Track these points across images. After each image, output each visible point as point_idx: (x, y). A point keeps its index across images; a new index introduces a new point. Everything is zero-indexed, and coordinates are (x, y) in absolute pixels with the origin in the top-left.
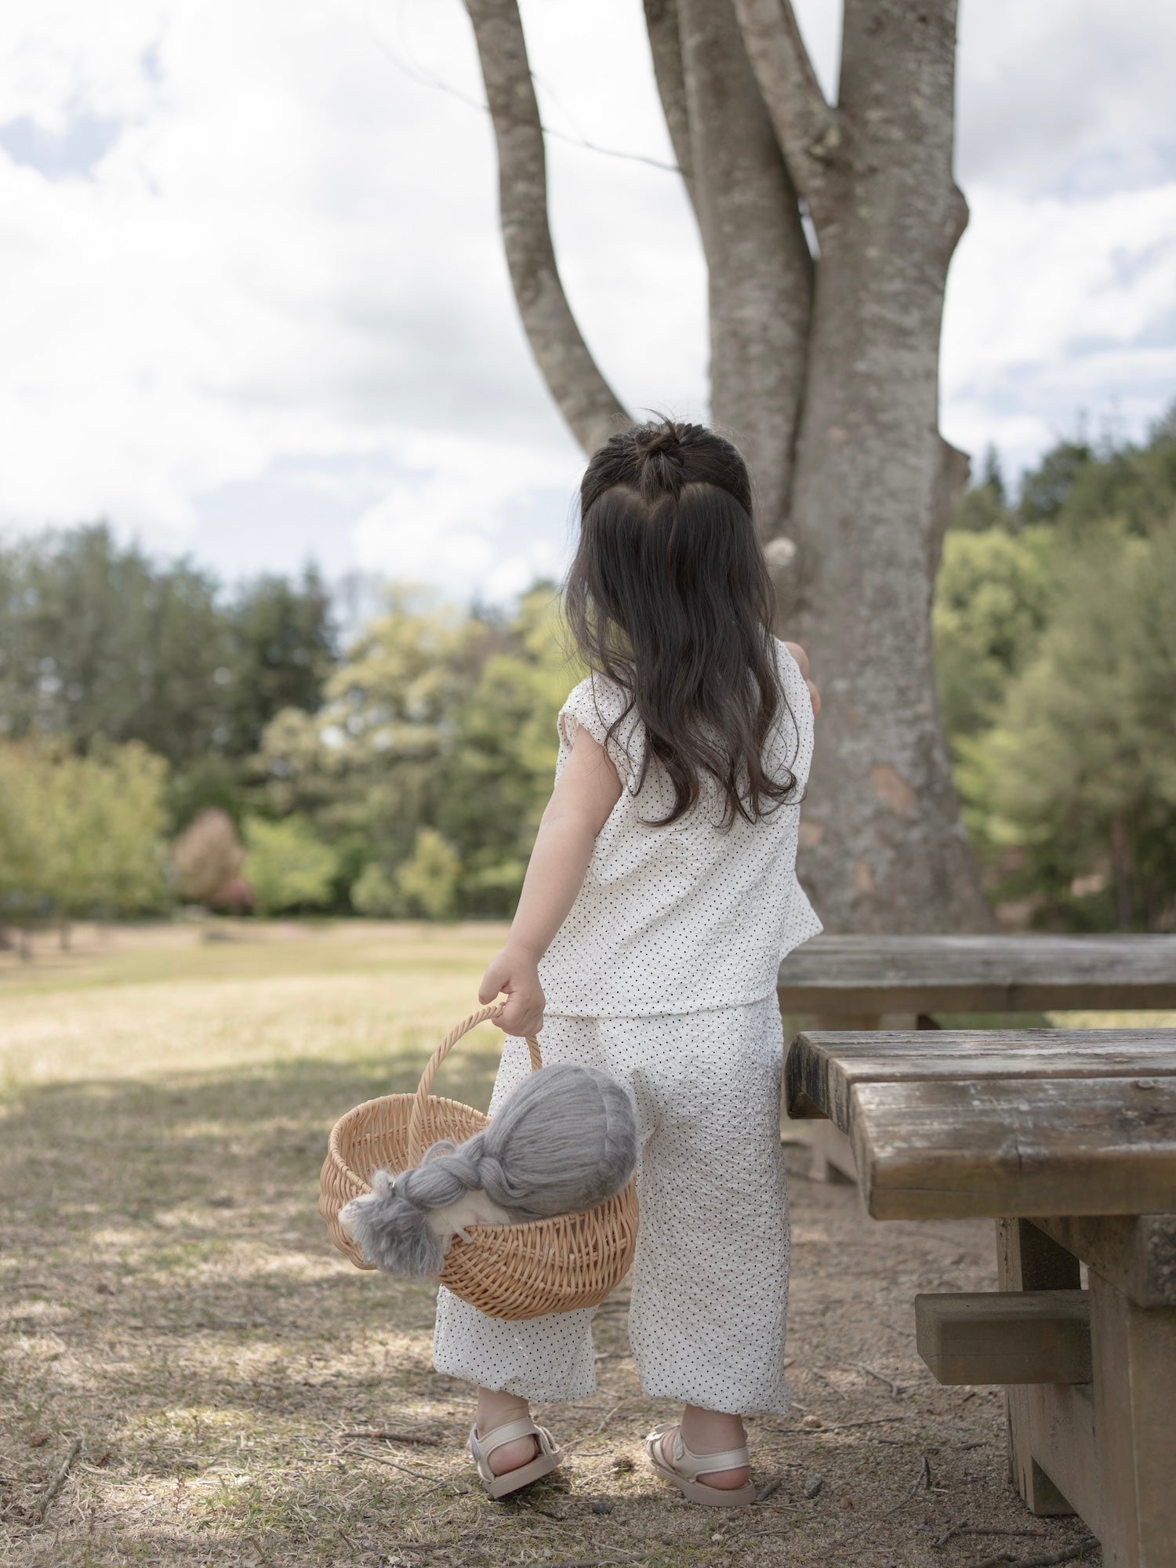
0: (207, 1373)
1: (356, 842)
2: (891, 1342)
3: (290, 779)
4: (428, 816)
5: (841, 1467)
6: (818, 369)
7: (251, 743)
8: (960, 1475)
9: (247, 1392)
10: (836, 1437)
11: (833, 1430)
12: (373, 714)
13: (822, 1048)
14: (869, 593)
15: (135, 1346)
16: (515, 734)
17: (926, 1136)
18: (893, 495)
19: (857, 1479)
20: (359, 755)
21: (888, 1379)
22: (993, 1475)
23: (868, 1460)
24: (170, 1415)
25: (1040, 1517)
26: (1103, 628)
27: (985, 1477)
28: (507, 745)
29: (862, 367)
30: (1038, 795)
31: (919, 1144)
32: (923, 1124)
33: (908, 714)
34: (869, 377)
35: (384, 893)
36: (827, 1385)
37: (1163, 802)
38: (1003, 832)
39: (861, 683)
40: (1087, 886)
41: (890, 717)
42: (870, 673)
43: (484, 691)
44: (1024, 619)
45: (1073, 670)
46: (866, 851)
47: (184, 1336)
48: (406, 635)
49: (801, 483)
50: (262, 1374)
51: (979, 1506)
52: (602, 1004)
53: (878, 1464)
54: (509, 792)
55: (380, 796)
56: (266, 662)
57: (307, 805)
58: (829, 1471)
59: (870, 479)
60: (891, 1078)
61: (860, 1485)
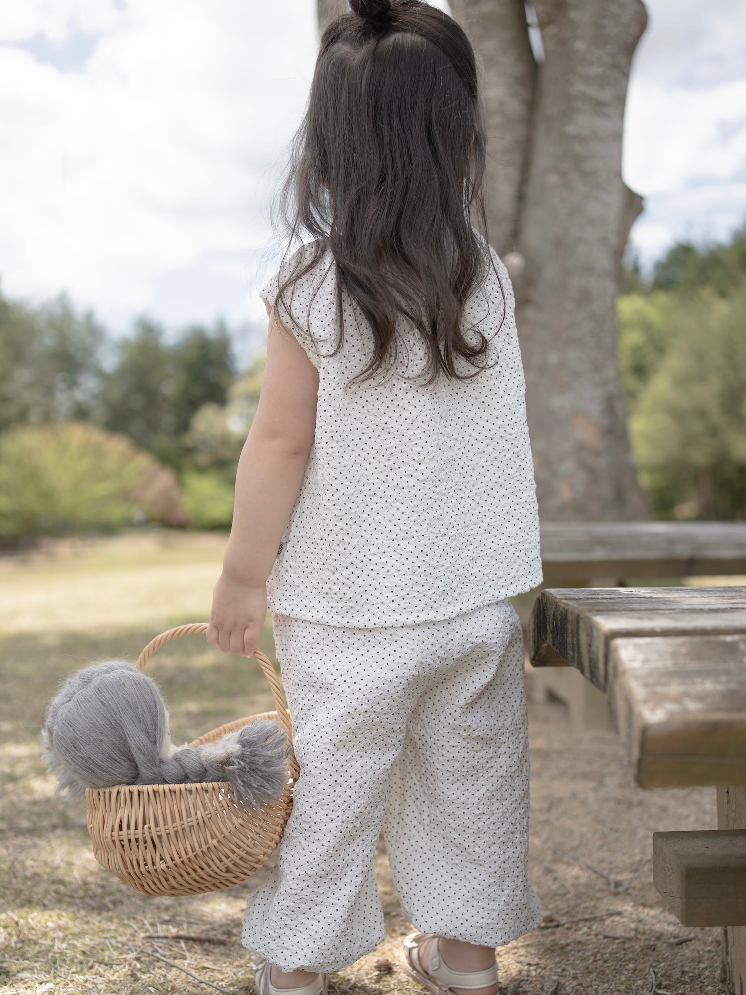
0: (46, 872)
2: (604, 836)
3: (209, 451)
5: (574, 966)
7: (184, 427)
8: (677, 974)
9: (76, 891)
10: (566, 931)
11: (563, 925)
13: (570, 603)
17: (701, 697)
18: (591, 222)
19: (588, 979)
21: (605, 872)
22: (707, 973)
23: (595, 957)
26: (699, 355)
27: (699, 975)
29: (571, 129)
31: (693, 706)
32: (693, 684)
34: (576, 137)
36: (555, 879)
41: (586, 380)
44: (652, 349)
45: (682, 381)
46: (570, 472)
47: (39, 837)
50: (91, 873)
52: (368, 615)
53: (605, 961)
58: (564, 970)
59: (575, 211)
60: (652, 633)
61: (591, 986)
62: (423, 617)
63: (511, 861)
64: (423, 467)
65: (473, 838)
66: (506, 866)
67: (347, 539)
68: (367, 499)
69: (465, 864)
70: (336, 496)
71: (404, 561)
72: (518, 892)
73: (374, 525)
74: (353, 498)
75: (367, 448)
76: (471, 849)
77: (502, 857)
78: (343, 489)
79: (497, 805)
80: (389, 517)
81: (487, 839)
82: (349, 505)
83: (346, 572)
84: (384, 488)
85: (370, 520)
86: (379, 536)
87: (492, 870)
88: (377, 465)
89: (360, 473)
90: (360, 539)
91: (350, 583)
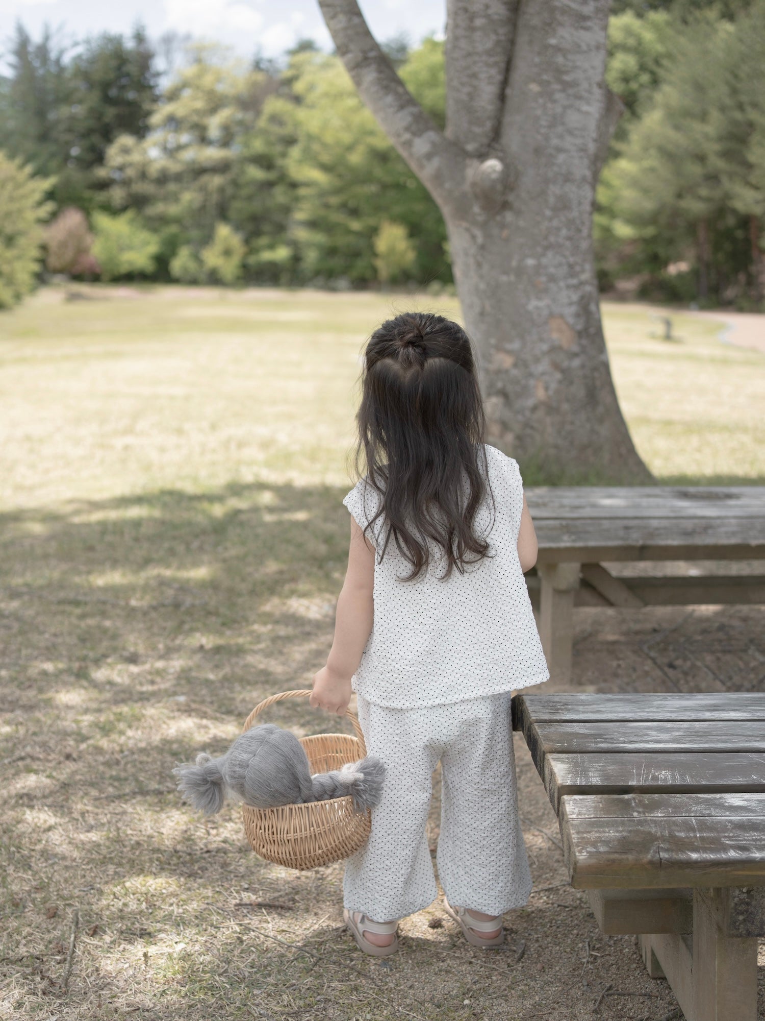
0: (145, 842)
1: (173, 229)
3: (126, 183)
4: (223, 214)
5: (536, 930)
6: (523, 39)
7: (99, 158)
9: (171, 858)
12: (185, 138)
14: (552, 200)
15: (97, 814)
16: (284, 155)
17: (606, 842)
18: (570, 132)
19: (546, 942)
20: (174, 167)
23: (551, 923)
24: (128, 884)
25: (654, 979)
26: (699, 88)
28: (279, 162)
29: (553, 41)
30: (649, 205)
31: (602, 849)
32: (604, 832)
33: (574, 281)
34: (558, 49)
35: (192, 266)
37: (734, 212)
38: (623, 230)
39: (544, 261)
40: (677, 268)
41: (562, 284)
42: (550, 254)
43: (262, 123)
44: (645, 78)
45: (677, 118)
46: (543, 374)
47: (126, 802)
48: (208, 81)
49: (507, 119)
50: (179, 841)
51: (618, 969)
54: (280, 195)
55: (189, 197)
56: (108, 100)
57: (137, 202)
58: (529, 934)
59: (556, 121)
61: (548, 947)
62: (437, 701)
63: (504, 866)
64: (436, 612)
65: (479, 850)
66: (500, 869)
67: (388, 655)
68: (401, 631)
69: (473, 866)
70: (381, 629)
71: (425, 668)
72: (509, 884)
73: (406, 647)
74: (392, 630)
75: (403, 599)
76: (478, 857)
77: (498, 864)
78: (385, 625)
79: (497, 831)
80: (416, 642)
81: (488, 852)
82: (389, 634)
83: (388, 675)
84: (413, 623)
85: (404, 644)
86: (409, 653)
87: (491, 871)
88: (408, 609)
89: (397, 614)
90: (397, 656)
91: (391, 682)
